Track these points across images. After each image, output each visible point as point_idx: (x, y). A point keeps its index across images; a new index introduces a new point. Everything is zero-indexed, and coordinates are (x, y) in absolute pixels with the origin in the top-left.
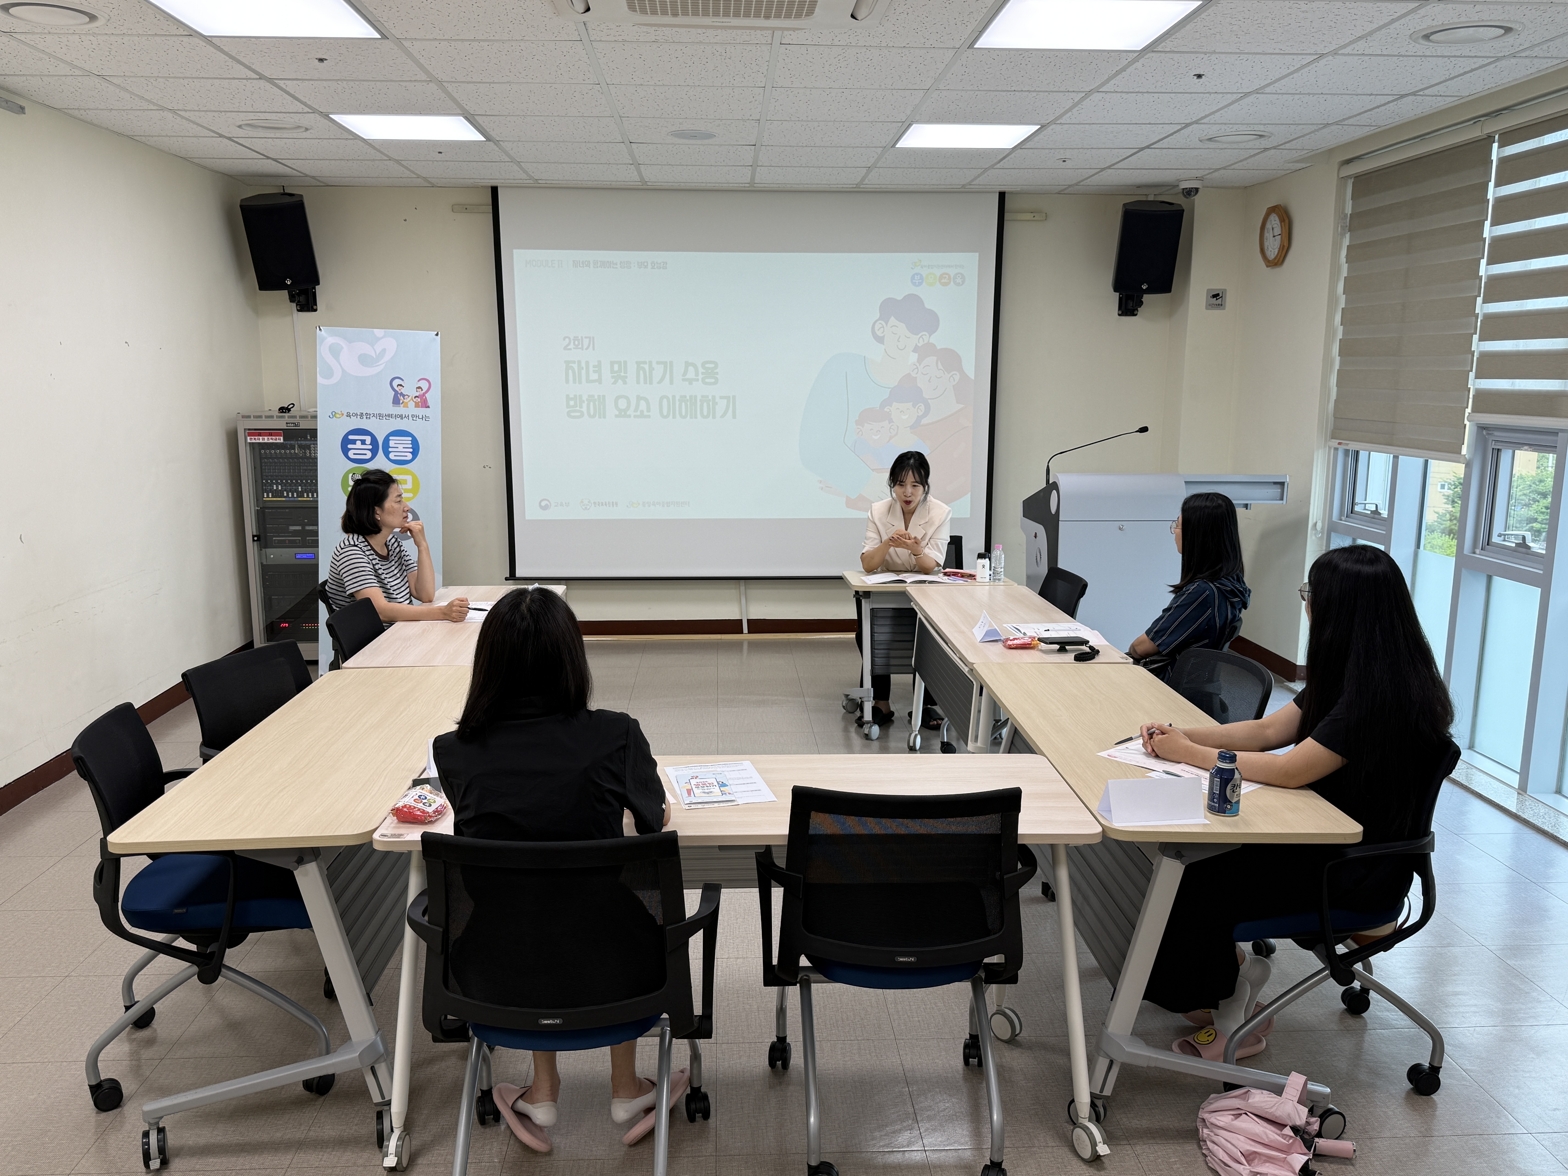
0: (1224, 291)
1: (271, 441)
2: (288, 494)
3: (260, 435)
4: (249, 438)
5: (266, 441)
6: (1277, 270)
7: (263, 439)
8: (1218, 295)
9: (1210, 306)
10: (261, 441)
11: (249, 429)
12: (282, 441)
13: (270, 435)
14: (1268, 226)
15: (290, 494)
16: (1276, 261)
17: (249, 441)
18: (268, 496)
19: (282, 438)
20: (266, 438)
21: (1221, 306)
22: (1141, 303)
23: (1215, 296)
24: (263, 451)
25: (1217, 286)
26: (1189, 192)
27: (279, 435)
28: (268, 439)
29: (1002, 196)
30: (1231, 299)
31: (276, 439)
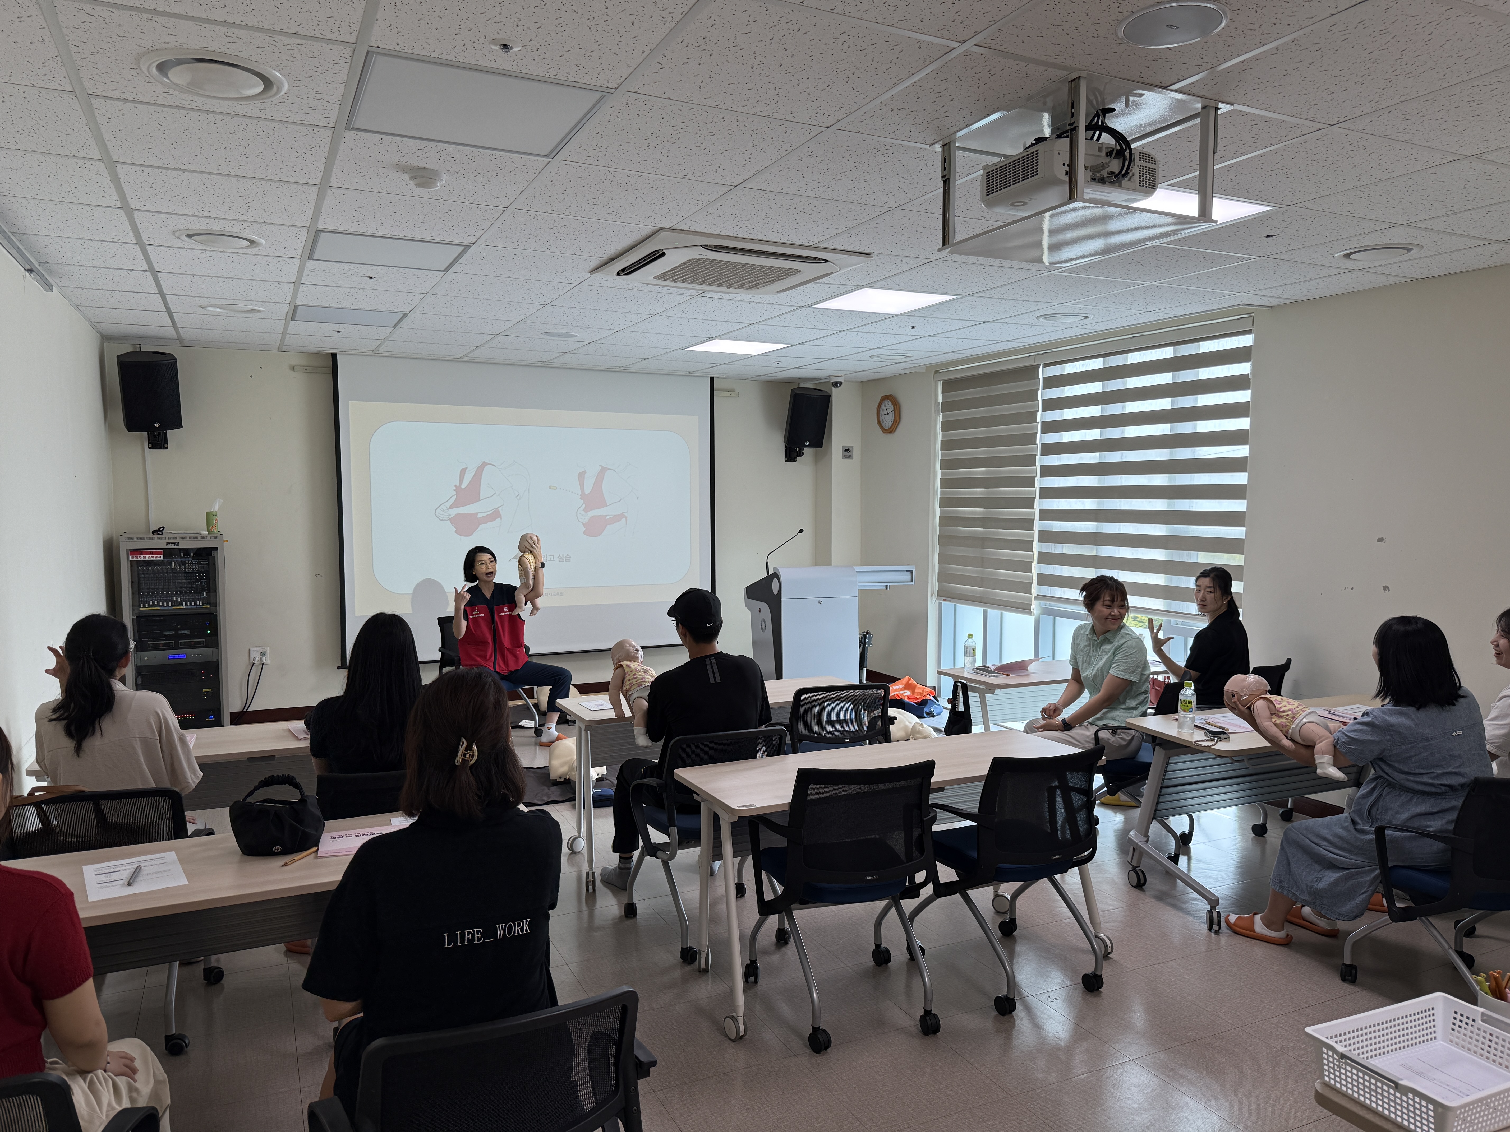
0: (852, 447)
1: (152, 559)
2: (163, 604)
3: (141, 554)
4: (130, 557)
5: (147, 559)
6: (890, 436)
7: (145, 557)
8: (848, 449)
9: (844, 457)
10: (142, 559)
11: (131, 549)
12: (162, 558)
13: (152, 553)
14: (883, 407)
15: (165, 604)
16: (890, 429)
17: (131, 559)
18: (144, 606)
19: (162, 556)
20: (147, 556)
21: (850, 457)
22: (800, 454)
23: (847, 450)
24: (140, 568)
25: (848, 444)
26: (836, 384)
27: (160, 553)
28: (149, 557)
29: (712, 379)
30: (856, 452)
31: (156, 557)
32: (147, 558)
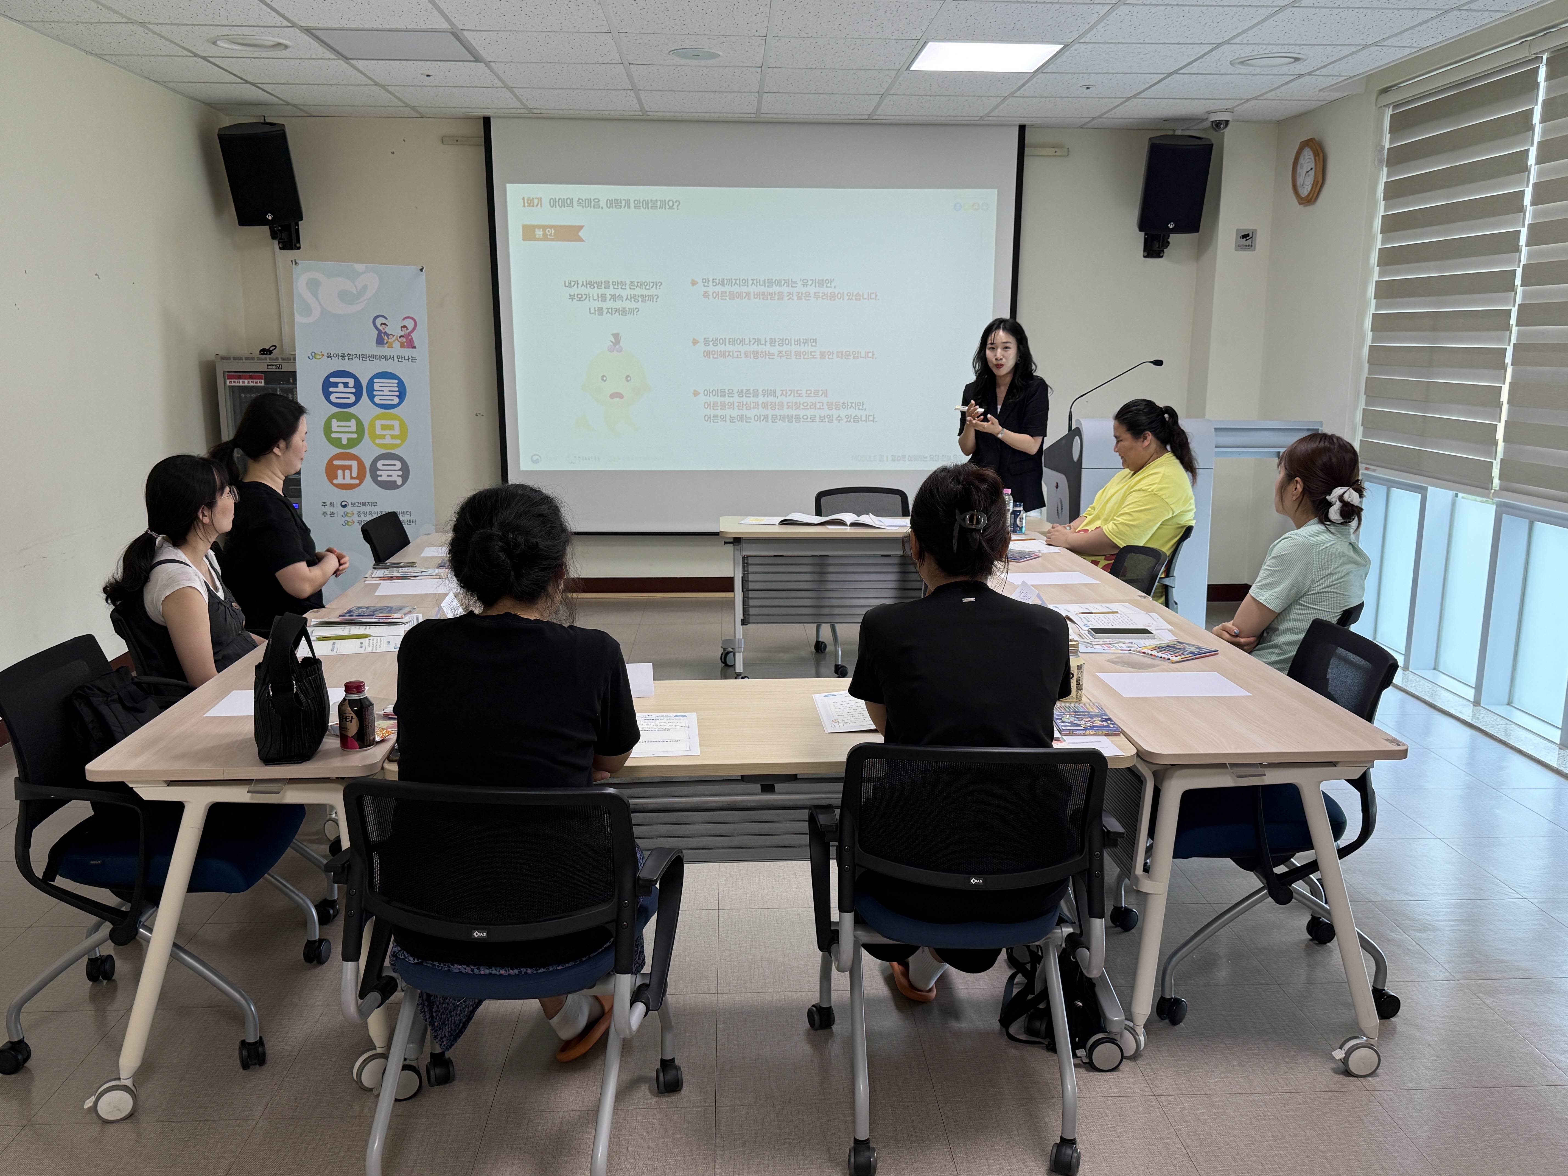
0: (1254, 231)
1: (251, 384)
3: (240, 377)
4: (228, 381)
6: (1310, 208)
7: (244, 382)
8: (1248, 235)
10: (241, 384)
11: (228, 372)
12: (263, 384)
13: (251, 377)
14: (1302, 161)
16: (1309, 198)
17: (228, 384)
19: (263, 381)
20: (246, 381)
21: (1250, 247)
22: (1167, 244)
23: (1245, 236)
24: (243, 395)
25: (1247, 226)
26: (1218, 125)
27: (259, 378)
28: (248, 382)
29: (1022, 129)
30: (1261, 240)
31: (257, 383)
32: (246, 383)
